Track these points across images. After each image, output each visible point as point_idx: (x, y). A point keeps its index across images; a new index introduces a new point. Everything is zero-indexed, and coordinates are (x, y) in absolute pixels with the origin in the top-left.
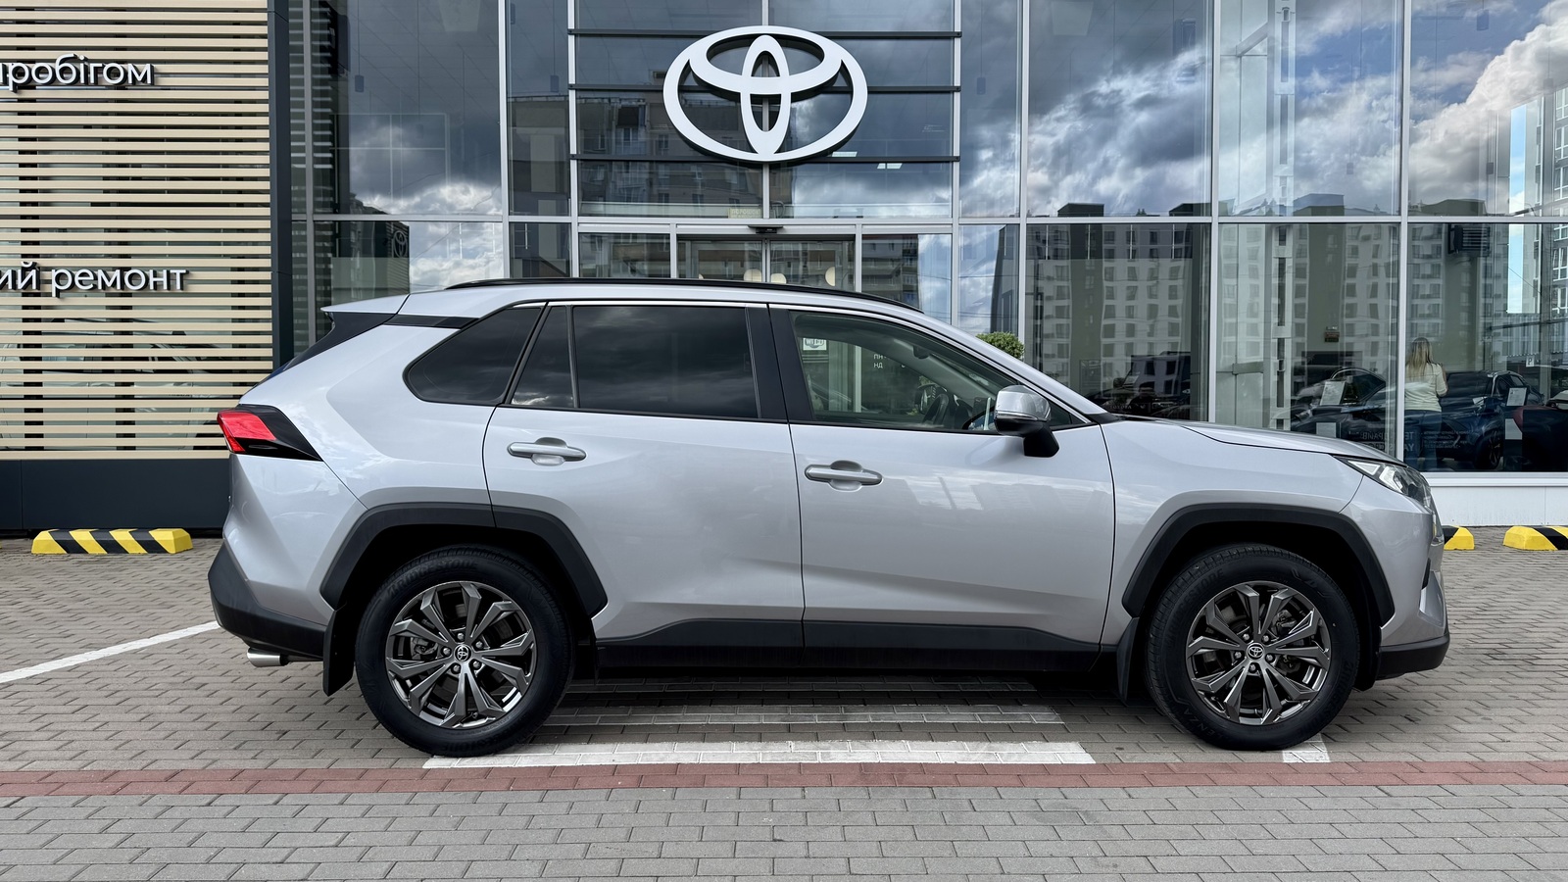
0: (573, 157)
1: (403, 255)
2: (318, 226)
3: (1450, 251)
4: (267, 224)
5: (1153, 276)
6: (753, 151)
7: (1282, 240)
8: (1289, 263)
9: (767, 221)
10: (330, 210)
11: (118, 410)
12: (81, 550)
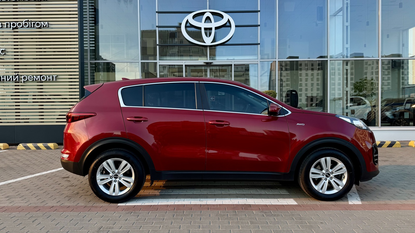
0: (158, 45)
1: (114, 72)
2: (91, 64)
3: (392, 67)
4: (78, 63)
5: (312, 75)
6: (205, 43)
7: (347, 65)
8: (349, 71)
9: (209, 61)
10: (94, 59)
11: (39, 112)
12: (30, 149)
